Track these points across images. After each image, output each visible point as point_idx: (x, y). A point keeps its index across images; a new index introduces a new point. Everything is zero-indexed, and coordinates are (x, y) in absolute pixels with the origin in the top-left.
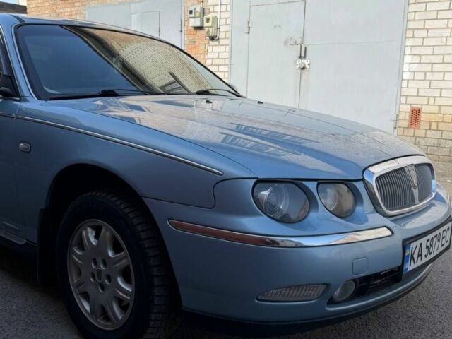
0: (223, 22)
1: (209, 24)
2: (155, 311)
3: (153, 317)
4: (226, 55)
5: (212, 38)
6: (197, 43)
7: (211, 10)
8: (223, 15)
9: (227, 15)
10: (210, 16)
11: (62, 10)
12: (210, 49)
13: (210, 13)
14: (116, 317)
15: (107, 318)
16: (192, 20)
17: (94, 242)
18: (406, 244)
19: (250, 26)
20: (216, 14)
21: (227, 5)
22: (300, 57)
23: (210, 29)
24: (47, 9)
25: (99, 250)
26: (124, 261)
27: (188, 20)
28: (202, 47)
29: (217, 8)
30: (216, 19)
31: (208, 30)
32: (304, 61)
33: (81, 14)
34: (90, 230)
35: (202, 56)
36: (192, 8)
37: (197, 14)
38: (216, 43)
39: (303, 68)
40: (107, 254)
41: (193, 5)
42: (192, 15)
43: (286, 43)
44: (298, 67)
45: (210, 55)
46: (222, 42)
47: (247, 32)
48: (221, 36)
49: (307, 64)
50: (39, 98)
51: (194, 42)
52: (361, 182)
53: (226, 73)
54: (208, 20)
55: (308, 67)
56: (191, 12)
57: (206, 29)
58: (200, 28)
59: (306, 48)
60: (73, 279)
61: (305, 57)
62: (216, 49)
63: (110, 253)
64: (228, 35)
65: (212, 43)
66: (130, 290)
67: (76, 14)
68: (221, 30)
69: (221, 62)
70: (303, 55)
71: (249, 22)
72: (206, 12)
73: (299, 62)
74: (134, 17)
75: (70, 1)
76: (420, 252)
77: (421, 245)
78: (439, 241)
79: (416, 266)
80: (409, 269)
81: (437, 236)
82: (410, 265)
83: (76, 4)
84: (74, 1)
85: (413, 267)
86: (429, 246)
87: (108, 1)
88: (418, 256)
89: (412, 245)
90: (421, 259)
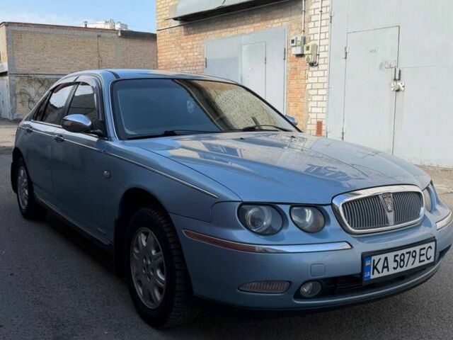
0: (322, 49)
1: (309, 52)
2: (177, 295)
3: (176, 299)
4: (325, 80)
5: (312, 64)
6: (298, 69)
7: (312, 39)
8: (323, 43)
9: (326, 42)
10: (310, 44)
11: (185, 44)
12: (310, 74)
13: (310, 41)
14: (156, 299)
15: (151, 300)
16: (294, 49)
17: (144, 244)
18: (366, 256)
19: (347, 51)
20: (314, 42)
21: (325, 33)
22: (395, 80)
23: (310, 56)
24: (173, 43)
25: (147, 250)
26: (161, 258)
27: (291, 49)
28: (303, 73)
29: (317, 37)
30: (315, 47)
31: (308, 58)
32: (399, 83)
33: (200, 47)
34: (142, 235)
35: (303, 81)
36: (294, 38)
37: (299, 43)
38: (316, 68)
39: (398, 90)
40: (151, 252)
41: (295, 34)
42: (294, 44)
43: (381, 66)
44: (392, 89)
45: (310, 80)
46: (320, 67)
47: (344, 57)
48: (321, 61)
49: (401, 86)
50: (120, 139)
51: (296, 68)
52: (330, 206)
53: (325, 97)
54: (308, 48)
55: (403, 89)
56: (293, 41)
57: (306, 56)
58: (302, 55)
59: (400, 71)
60: (134, 270)
61: (399, 79)
62: (315, 74)
63: (153, 252)
64: (327, 61)
65: (312, 69)
66: (163, 279)
67: (197, 47)
68: (320, 56)
69: (320, 86)
70: (397, 77)
71: (346, 48)
72: (307, 40)
73: (393, 84)
74: (245, 48)
75: (192, 36)
76: (386, 265)
77: (386, 259)
78: (414, 257)
79: (381, 275)
80: (372, 277)
81: (409, 253)
82: (373, 274)
83: (197, 39)
84: (195, 35)
85: (376, 275)
86: (399, 261)
87: (223, 34)
88: (384, 267)
89: (373, 258)
90: (388, 270)
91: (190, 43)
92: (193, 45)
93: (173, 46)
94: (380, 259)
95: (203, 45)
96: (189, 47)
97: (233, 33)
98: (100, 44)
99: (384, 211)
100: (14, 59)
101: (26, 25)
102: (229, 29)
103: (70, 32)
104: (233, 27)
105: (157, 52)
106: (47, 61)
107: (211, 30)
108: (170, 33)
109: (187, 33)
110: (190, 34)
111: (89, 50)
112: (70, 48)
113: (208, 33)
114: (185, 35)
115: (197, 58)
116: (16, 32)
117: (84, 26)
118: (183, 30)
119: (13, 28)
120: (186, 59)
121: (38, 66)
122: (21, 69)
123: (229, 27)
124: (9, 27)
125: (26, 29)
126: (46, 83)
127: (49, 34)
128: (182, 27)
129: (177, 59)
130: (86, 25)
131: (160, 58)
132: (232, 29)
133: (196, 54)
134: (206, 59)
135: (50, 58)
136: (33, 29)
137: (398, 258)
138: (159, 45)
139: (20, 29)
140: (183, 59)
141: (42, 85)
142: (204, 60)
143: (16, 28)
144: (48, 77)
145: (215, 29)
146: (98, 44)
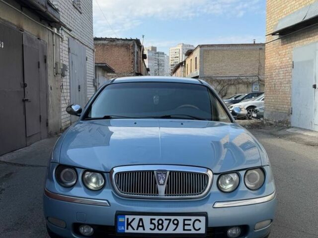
11: (281, 52)
18: (120, 214)
24: (274, 52)
33: (290, 53)
67: (288, 53)
75: (286, 45)
76: (141, 224)
77: (141, 220)
78: (177, 225)
79: (136, 231)
80: (126, 231)
81: (170, 220)
82: (127, 229)
83: (288, 47)
84: (287, 45)
85: (130, 230)
86: (157, 224)
87: (305, 43)
88: (139, 226)
89: (127, 217)
90: (144, 229)
91: (284, 51)
92: (286, 52)
93: (274, 54)
94: (134, 219)
95: (292, 52)
96: (283, 54)
97: (311, 41)
98: (261, 54)
99: (155, 183)
100: (203, 68)
101: (212, 45)
102: (309, 39)
103: (241, 48)
104: (311, 36)
105: (265, 59)
106: (224, 68)
107: (297, 40)
108: (273, 44)
109: (283, 43)
110: (284, 44)
111: (253, 59)
112: (240, 59)
113: (296, 43)
114: (282, 45)
115: (288, 62)
116: (206, 51)
117: (253, 43)
118: (280, 42)
119: (204, 48)
120: (281, 63)
121: (218, 72)
122: (207, 74)
123: (309, 37)
124: (202, 48)
125: (212, 48)
126: (222, 83)
127: (227, 50)
128: (280, 39)
129: (276, 63)
130: (254, 42)
131: (266, 63)
132: (311, 38)
133: (288, 58)
134: (293, 62)
135: (226, 66)
136: (217, 48)
137: (155, 222)
138: (266, 54)
139: (209, 48)
140: (280, 63)
141: (219, 84)
142: (291, 63)
143: (206, 48)
144: (223, 78)
145: (299, 40)
146: (259, 54)
